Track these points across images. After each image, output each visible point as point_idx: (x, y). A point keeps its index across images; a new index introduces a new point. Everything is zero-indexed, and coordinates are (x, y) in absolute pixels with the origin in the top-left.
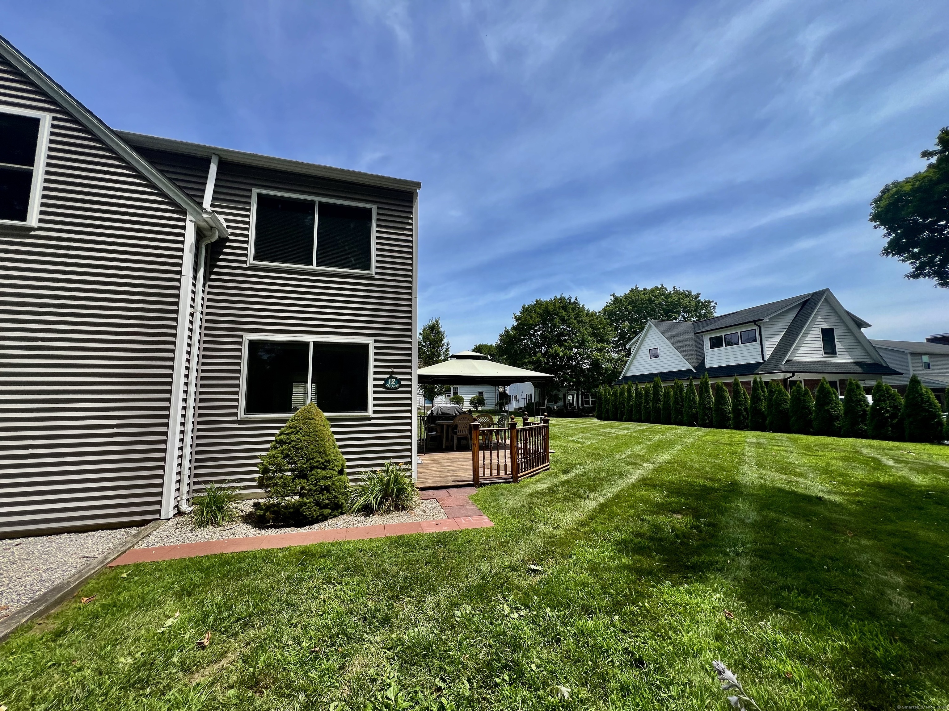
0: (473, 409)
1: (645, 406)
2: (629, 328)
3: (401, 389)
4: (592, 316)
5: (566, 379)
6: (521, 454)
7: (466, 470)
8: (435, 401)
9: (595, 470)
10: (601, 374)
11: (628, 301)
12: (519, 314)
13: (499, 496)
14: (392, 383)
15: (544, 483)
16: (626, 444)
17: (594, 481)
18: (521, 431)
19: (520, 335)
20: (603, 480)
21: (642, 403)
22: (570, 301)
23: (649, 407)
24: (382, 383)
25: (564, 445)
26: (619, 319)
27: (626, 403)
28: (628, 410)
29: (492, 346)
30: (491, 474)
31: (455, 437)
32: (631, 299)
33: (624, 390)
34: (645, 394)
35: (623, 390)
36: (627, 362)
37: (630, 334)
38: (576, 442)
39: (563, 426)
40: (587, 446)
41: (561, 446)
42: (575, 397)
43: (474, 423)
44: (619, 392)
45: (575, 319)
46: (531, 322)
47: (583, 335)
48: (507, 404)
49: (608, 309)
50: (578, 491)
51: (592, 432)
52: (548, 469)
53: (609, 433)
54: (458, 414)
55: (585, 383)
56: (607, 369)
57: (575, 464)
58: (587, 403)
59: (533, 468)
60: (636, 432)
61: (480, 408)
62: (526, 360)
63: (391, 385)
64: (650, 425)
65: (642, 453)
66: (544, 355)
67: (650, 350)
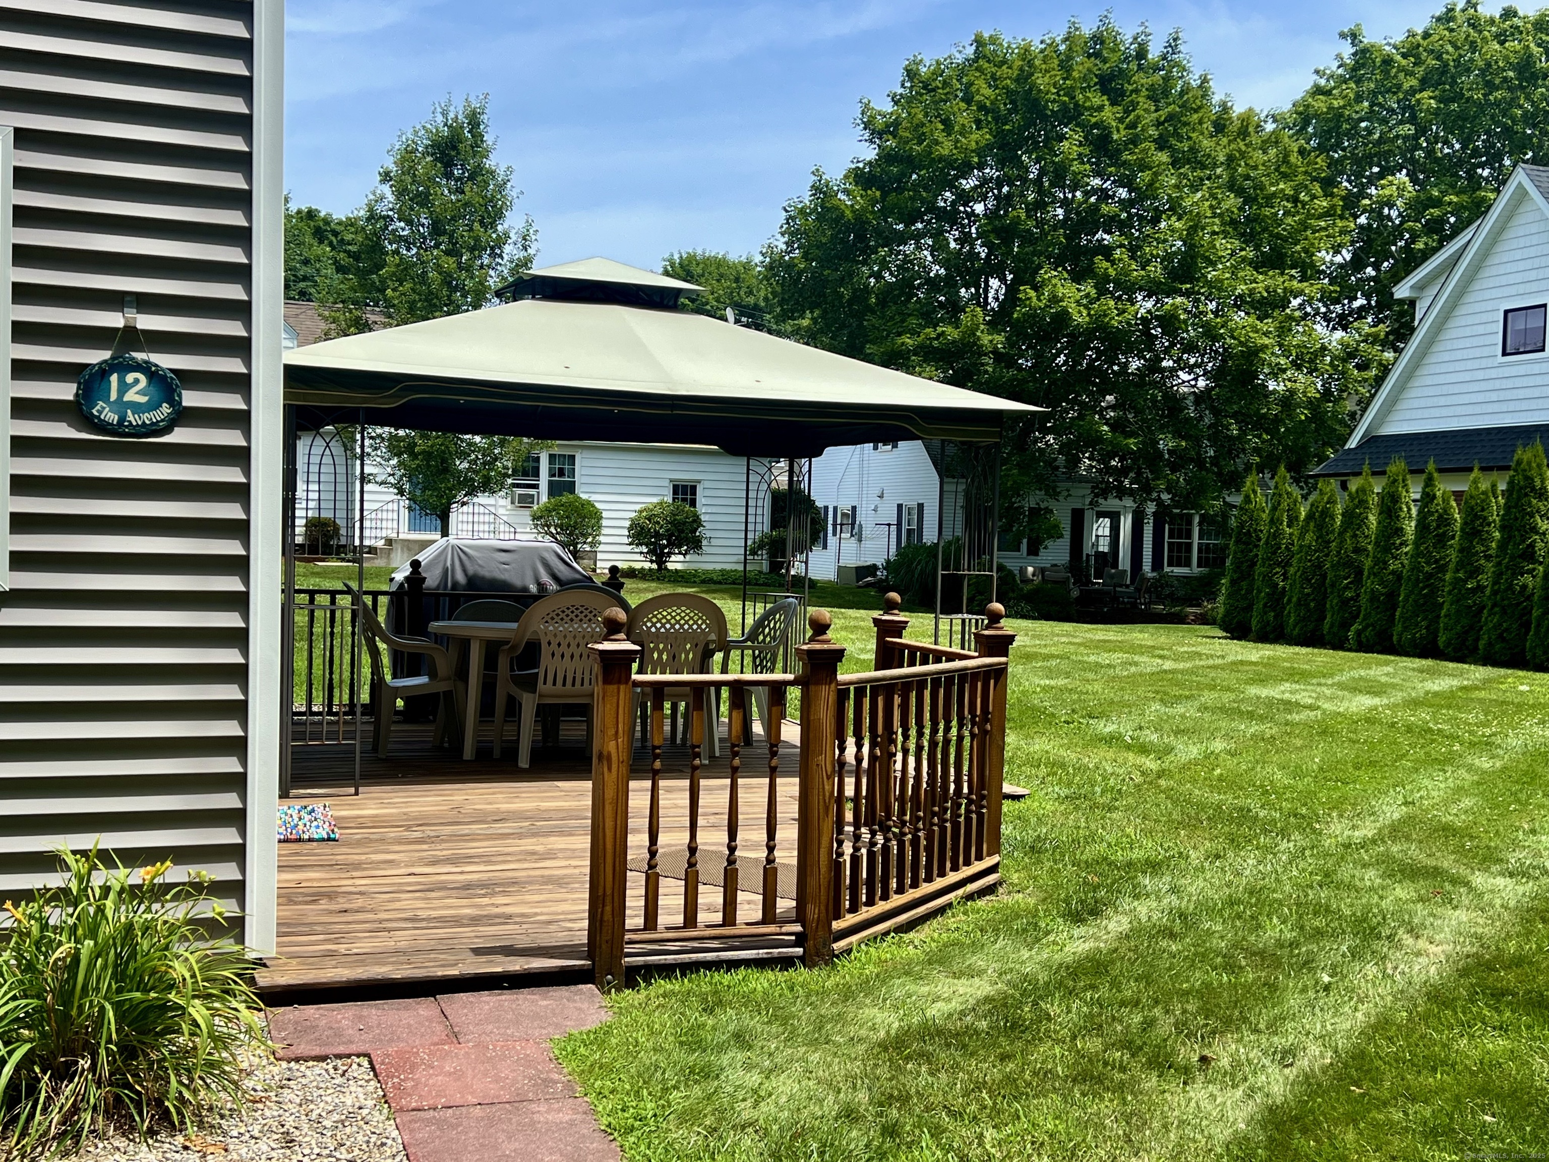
0: (640, 560)
1: (1456, 582)
2: (1409, 205)
3: (180, 436)
4: (1243, 133)
5: (1092, 441)
6: (856, 799)
7: (559, 882)
8: (458, 517)
9: (1232, 902)
10: (1262, 424)
11: (1420, 71)
12: (888, 107)
13: (721, 1048)
14: (130, 396)
15: (972, 973)
16: (1372, 764)
17: (1231, 966)
18: (860, 693)
19: (885, 213)
20: (1277, 964)
21: (1443, 569)
22: (1141, 53)
23: (1480, 588)
24: (66, 391)
25: (1071, 756)
26: (1369, 160)
27: (1368, 563)
28: (1374, 597)
29: (747, 266)
30: (690, 919)
31: (528, 704)
32: (1439, 58)
33: (1363, 503)
34: (1465, 524)
35: (1360, 501)
36: (1385, 370)
37: (1414, 238)
38: (1129, 747)
39: (1064, 665)
40: (1184, 768)
41: (1057, 765)
42: (1126, 524)
43: (607, 646)
44: (1339, 509)
45: (1162, 144)
46: (946, 148)
47: (1194, 228)
48: (803, 547)
49: (1320, 104)
50: (1149, 1024)
51: (1208, 697)
52: (990, 890)
53: (1289, 706)
54: (553, 586)
55: (1178, 461)
56: (1288, 401)
57: (1130, 864)
58: (1181, 557)
59: (915, 885)
60: (1414, 704)
61: (676, 563)
62: (908, 341)
63: (121, 406)
64: (1478, 673)
65: (1455, 816)
66: (999, 319)
67: (1506, 312)
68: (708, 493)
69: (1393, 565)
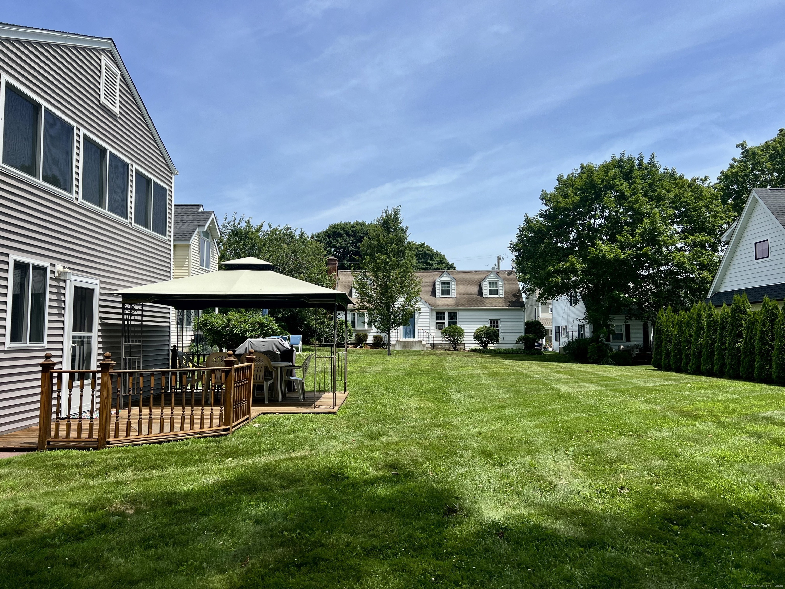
0: (476, 346)
1: (719, 347)
12: (552, 192)
22: (640, 164)
27: (693, 340)
28: (695, 353)
30: (67, 436)
61: (491, 346)
67: (755, 244)
68: (502, 323)
69: (700, 341)
